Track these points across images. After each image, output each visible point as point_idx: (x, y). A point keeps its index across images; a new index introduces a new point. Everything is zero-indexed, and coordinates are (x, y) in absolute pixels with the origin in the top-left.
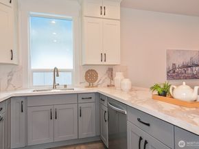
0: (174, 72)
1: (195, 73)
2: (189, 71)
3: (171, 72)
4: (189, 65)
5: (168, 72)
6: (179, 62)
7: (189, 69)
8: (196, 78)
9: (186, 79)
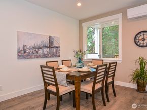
0: (25, 52)
1: (46, 53)
2: (41, 51)
3: (22, 52)
4: (40, 46)
5: (19, 52)
6: (31, 43)
7: (41, 50)
8: (47, 57)
9: (37, 58)
